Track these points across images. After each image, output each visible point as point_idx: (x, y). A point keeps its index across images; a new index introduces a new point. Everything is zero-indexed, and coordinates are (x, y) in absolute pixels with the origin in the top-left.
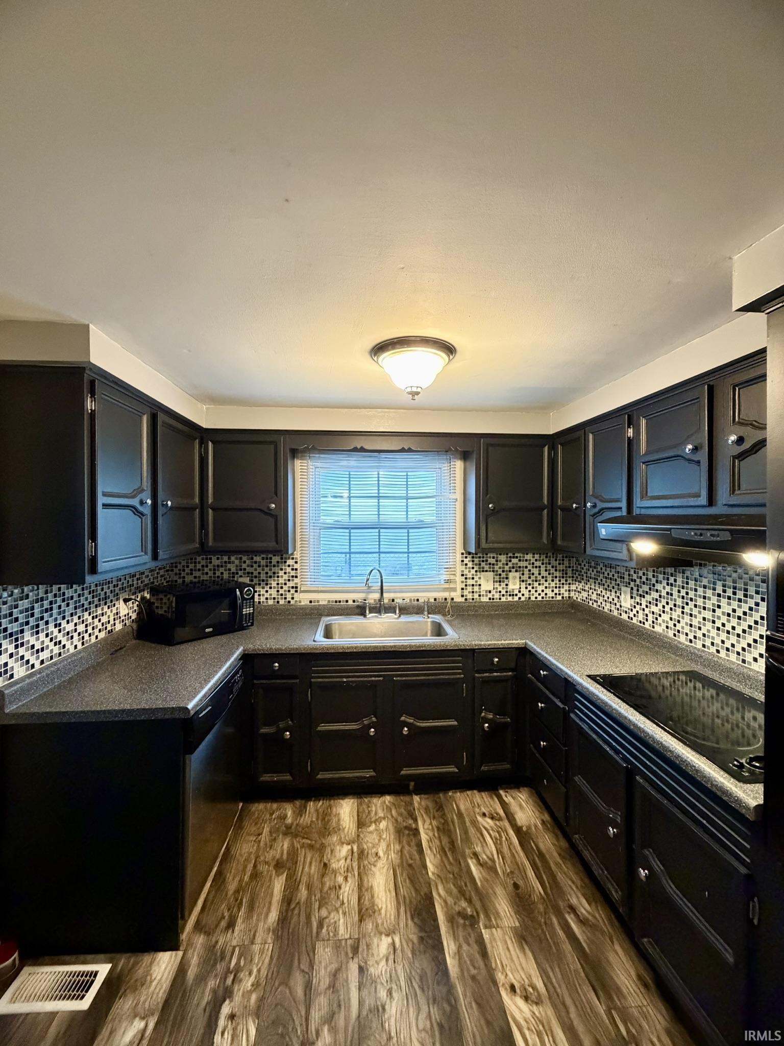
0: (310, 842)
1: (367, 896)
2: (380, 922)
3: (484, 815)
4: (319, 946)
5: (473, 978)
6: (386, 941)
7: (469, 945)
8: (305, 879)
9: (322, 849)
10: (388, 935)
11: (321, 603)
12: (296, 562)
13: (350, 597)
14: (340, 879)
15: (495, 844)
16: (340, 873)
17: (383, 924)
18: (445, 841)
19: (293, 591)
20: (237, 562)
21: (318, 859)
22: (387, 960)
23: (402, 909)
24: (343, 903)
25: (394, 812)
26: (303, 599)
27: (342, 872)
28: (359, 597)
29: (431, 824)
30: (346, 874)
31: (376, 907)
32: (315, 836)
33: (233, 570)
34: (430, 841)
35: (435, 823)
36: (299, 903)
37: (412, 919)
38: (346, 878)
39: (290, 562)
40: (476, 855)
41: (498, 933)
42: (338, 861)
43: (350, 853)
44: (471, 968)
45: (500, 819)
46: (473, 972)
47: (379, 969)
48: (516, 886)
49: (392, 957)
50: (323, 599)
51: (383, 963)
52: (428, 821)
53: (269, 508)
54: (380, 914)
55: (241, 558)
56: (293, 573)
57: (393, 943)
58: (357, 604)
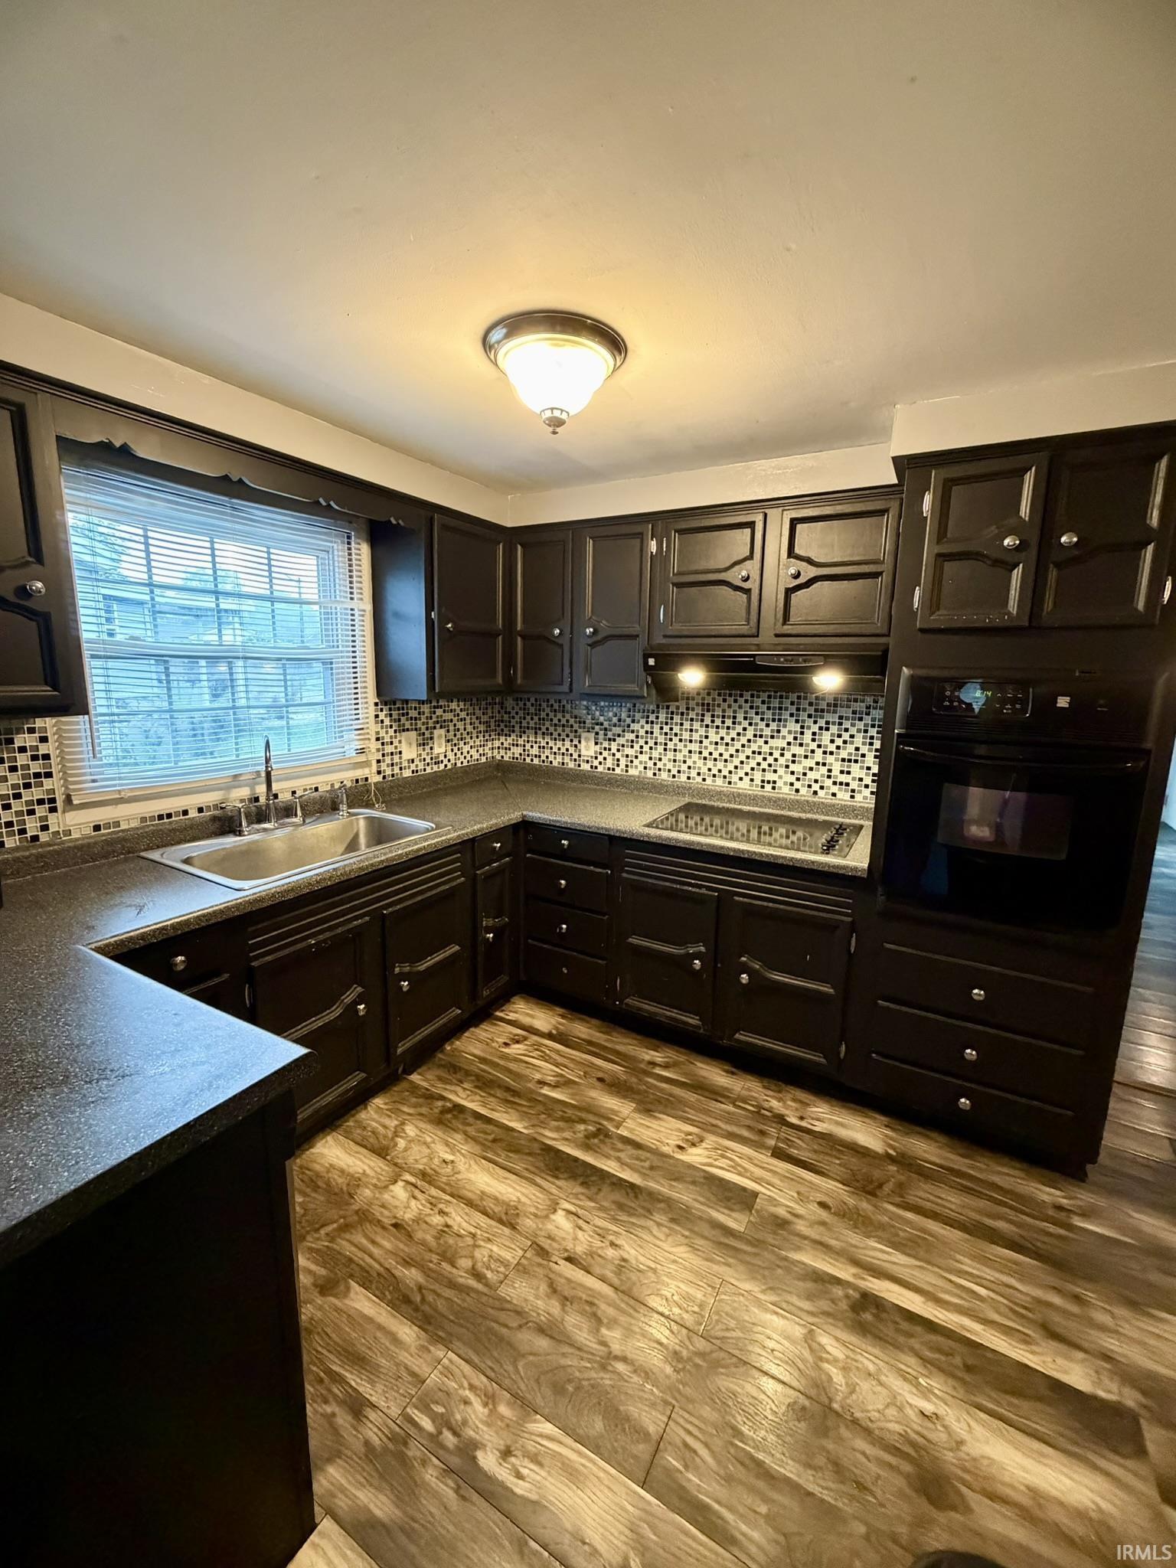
0: (335, 1225)
1: (489, 1204)
2: (533, 1210)
3: (506, 1044)
4: (504, 1291)
5: (652, 1168)
6: (560, 1218)
7: (621, 1151)
8: (391, 1263)
9: (365, 1217)
10: (555, 1211)
11: (124, 826)
12: (42, 740)
13: (192, 802)
14: (437, 1220)
15: (546, 1061)
16: (430, 1215)
17: (537, 1208)
18: (499, 1093)
19: (43, 810)
21: (378, 1230)
22: (580, 1228)
23: (538, 1180)
24: (474, 1236)
25: (406, 1109)
26: (76, 825)
27: (429, 1211)
28: (211, 799)
29: (465, 1089)
30: (437, 1211)
31: (512, 1203)
32: (333, 1213)
34: (484, 1105)
35: (466, 1085)
36: (420, 1288)
37: (557, 1178)
38: (441, 1212)
39: (26, 739)
40: (542, 1083)
41: (629, 1123)
42: (408, 1207)
43: (410, 1188)
44: (642, 1164)
45: (526, 1039)
46: (647, 1164)
47: (582, 1242)
48: (600, 1080)
49: (581, 1222)
50: (129, 816)
51: (580, 1234)
52: (458, 1089)
53: (26, 592)
54: (524, 1204)
56: (35, 768)
57: (569, 1212)
58: (206, 814)
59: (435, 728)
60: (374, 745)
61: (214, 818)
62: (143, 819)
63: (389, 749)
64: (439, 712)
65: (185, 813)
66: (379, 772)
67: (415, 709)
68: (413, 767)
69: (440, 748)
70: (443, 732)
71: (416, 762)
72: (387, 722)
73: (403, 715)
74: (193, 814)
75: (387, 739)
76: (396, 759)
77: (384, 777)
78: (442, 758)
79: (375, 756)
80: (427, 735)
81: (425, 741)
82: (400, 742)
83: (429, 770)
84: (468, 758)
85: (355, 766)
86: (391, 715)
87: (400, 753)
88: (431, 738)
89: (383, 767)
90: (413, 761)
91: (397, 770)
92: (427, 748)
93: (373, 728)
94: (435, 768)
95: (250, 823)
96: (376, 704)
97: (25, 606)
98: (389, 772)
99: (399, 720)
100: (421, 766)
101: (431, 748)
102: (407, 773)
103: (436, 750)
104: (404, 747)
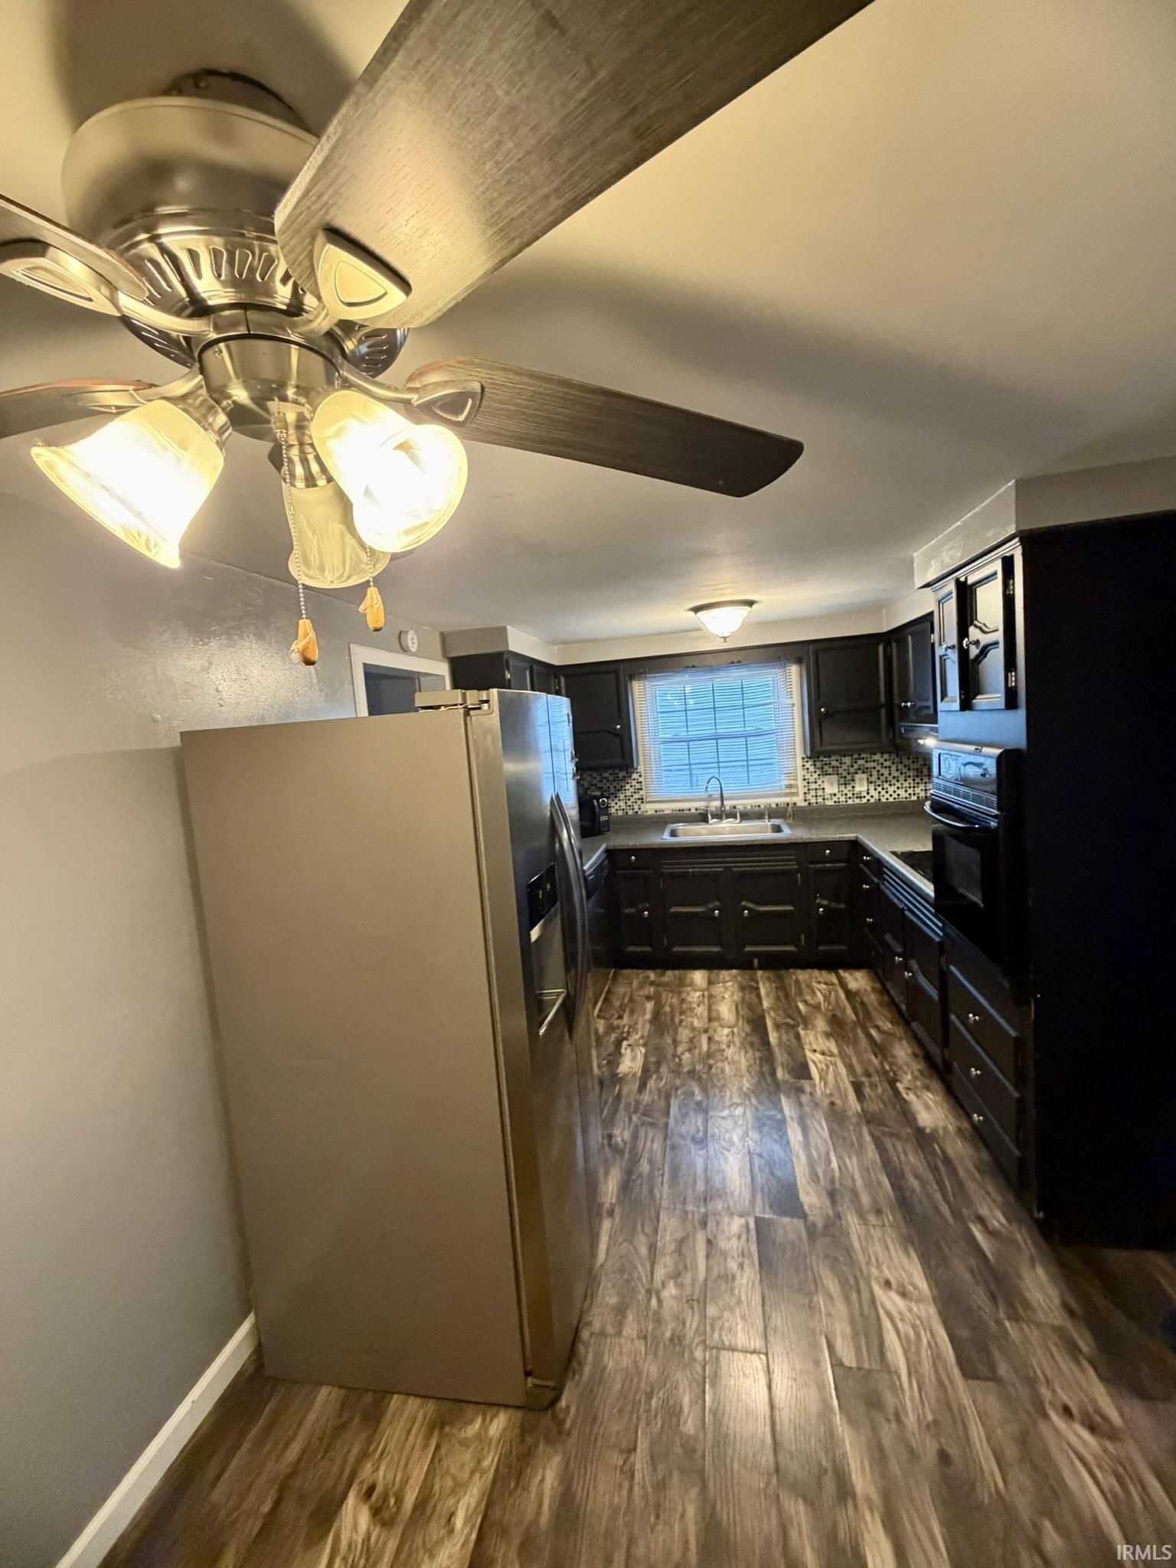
0: (670, 989)
1: (715, 1013)
2: (723, 1023)
3: (820, 982)
5: (787, 1046)
6: (727, 1030)
7: (788, 1035)
8: (668, 1004)
10: (729, 1028)
11: (665, 812)
12: (640, 776)
13: (693, 805)
15: (824, 996)
16: (695, 1003)
17: (726, 1024)
18: (781, 993)
19: (639, 802)
20: (589, 779)
21: (678, 997)
22: (728, 1036)
23: (741, 1019)
24: (697, 1015)
25: (739, 978)
26: (649, 809)
28: (701, 805)
29: (770, 985)
30: (699, 1004)
31: (721, 1017)
32: (674, 987)
33: (586, 786)
34: (768, 993)
35: (774, 985)
36: (665, 1012)
37: (748, 1023)
39: (635, 776)
40: (805, 1001)
42: (693, 998)
43: (702, 995)
44: (787, 1043)
45: (833, 985)
47: (722, 1038)
48: (834, 1015)
49: (731, 1035)
50: (668, 808)
51: (725, 1037)
52: (768, 983)
53: (615, 729)
54: (724, 1020)
55: (591, 775)
56: (638, 786)
57: (733, 1031)
58: (699, 811)
59: (856, 773)
60: (800, 783)
61: (700, 814)
62: (673, 810)
63: (813, 786)
64: (860, 762)
65: (690, 810)
66: (805, 800)
67: (837, 760)
68: (835, 799)
69: (861, 787)
70: (865, 776)
71: (839, 795)
72: (812, 769)
73: (826, 764)
74: (693, 811)
75: (812, 780)
76: (820, 793)
77: (809, 804)
78: (865, 794)
79: (801, 791)
80: (849, 777)
81: (847, 780)
82: (823, 782)
83: (850, 802)
84: (895, 795)
85: (786, 795)
86: (815, 765)
87: (823, 789)
88: (853, 780)
89: (809, 797)
90: (835, 795)
91: (820, 800)
92: (849, 788)
93: (800, 773)
94: (857, 801)
95: (712, 818)
96: (803, 758)
97: (616, 734)
98: (813, 800)
99: (822, 768)
100: (843, 799)
101: (853, 787)
102: (829, 803)
103: (858, 789)
104: (826, 785)
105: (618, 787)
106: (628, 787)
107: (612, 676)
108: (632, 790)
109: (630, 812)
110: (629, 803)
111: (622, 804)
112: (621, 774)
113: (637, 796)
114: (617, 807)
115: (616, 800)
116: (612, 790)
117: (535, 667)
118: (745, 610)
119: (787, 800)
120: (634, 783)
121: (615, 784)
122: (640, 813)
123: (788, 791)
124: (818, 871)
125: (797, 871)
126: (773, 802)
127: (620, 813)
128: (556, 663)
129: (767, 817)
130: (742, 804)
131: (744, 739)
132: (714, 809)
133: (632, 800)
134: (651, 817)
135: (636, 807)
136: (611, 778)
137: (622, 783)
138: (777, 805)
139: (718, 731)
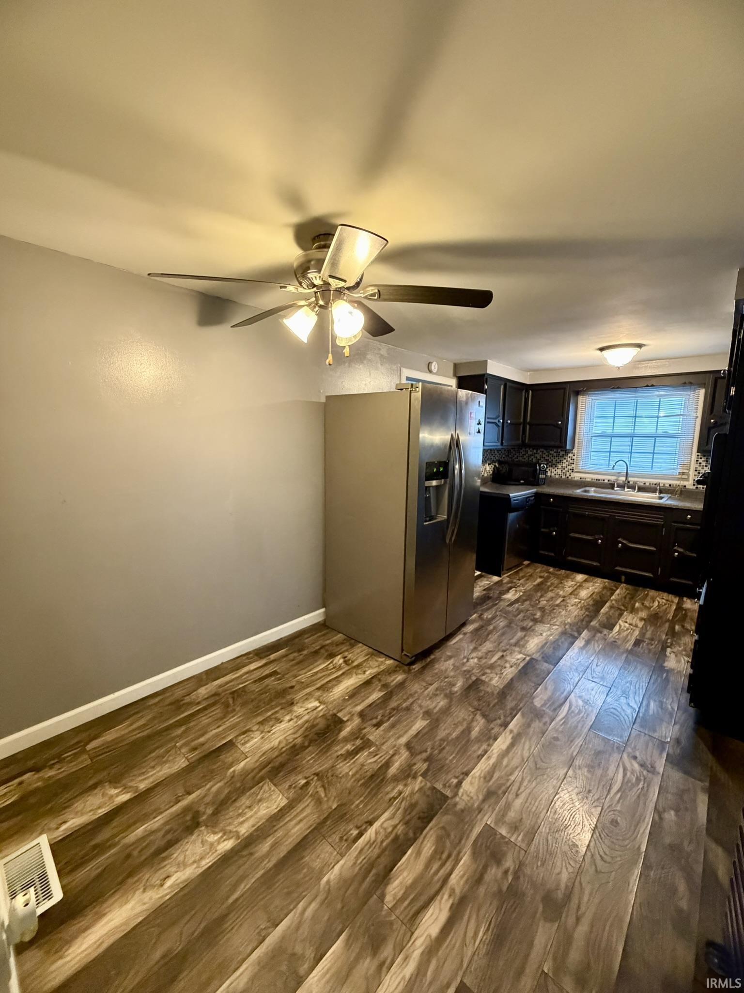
0: (558, 577)
1: (577, 592)
3: (664, 598)
5: (610, 616)
8: (551, 582)
9: (562, 580)
11: (587, 480)
12: (574, 455)
13: (607, 478)
15: (659, 605)
16: (568, 586)
17: (579, 598)
18: (629, 597)
19: (570, 471)
20: (541, 453)
21: (559, 581)
23: (591, 599)
24: (565, 590)
25: (607, 584)
26: (576, 476)
28: (613, 478)
29: (626, 592)
30: (570, 587)
31: (579, 595)
32: (561, 577)
33: (538, 458)
34: (620, 594)
35: (629, 592)
36: (546, 584)
37: (594, 601)
39: (570, 455)
43: (576, 584)
49: (578, 602)
50: (589, 477)
51: (574, 602)
53: (558, 424)
55: (543, 452)
56: (571, 461)
57: (581, 601)
58: (609, 482)
60: (692, 472)
61: (611, 484)
62: (592, 479)
65: (604, 480)
66: (694, 485)
72: (704, 464)
74: (606, 481)
75: (702, 471)
79: (692, 477)
85: (679, 479)
86: (707, 461)
93: (693, 465)
95: (617, 487)
96: (697, 455)
97: (557, 426)
105: (558, 461)
106: (564, 461)
107: (562, 391)
108: (567, 463)
109: (564, 477)
110: (564, 471)
111: (559, 471)
112: (561, 453)
113: (570, 467)
114: (556, 473)
115: (556, 469)
116: (554, 462)
117: (508, 383)
118: (635, 351)
119: (678, 483)
120: (569, 459)
121: (556, 458)
122: (570, 478)
123: (680, 476)
124: (678, 529)
125: (663, 526)
126: (667, 482)
127: (557, 476)
128: (528, 383)
129: (658, 491)
130: (641, 481)
131: (654, 439)
132: (621, 482)
133: (566, 469)
134: (577, 481)
135: (568, 474)
136: (555, 454)
137: (562, 459)
138: (670, 485)
139: (635, 431)
